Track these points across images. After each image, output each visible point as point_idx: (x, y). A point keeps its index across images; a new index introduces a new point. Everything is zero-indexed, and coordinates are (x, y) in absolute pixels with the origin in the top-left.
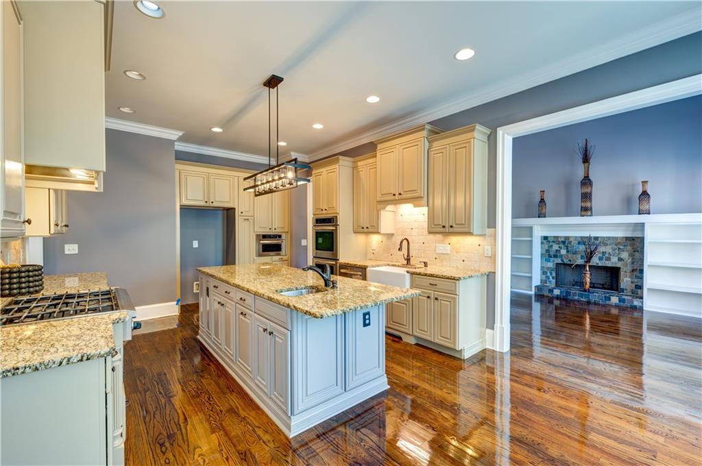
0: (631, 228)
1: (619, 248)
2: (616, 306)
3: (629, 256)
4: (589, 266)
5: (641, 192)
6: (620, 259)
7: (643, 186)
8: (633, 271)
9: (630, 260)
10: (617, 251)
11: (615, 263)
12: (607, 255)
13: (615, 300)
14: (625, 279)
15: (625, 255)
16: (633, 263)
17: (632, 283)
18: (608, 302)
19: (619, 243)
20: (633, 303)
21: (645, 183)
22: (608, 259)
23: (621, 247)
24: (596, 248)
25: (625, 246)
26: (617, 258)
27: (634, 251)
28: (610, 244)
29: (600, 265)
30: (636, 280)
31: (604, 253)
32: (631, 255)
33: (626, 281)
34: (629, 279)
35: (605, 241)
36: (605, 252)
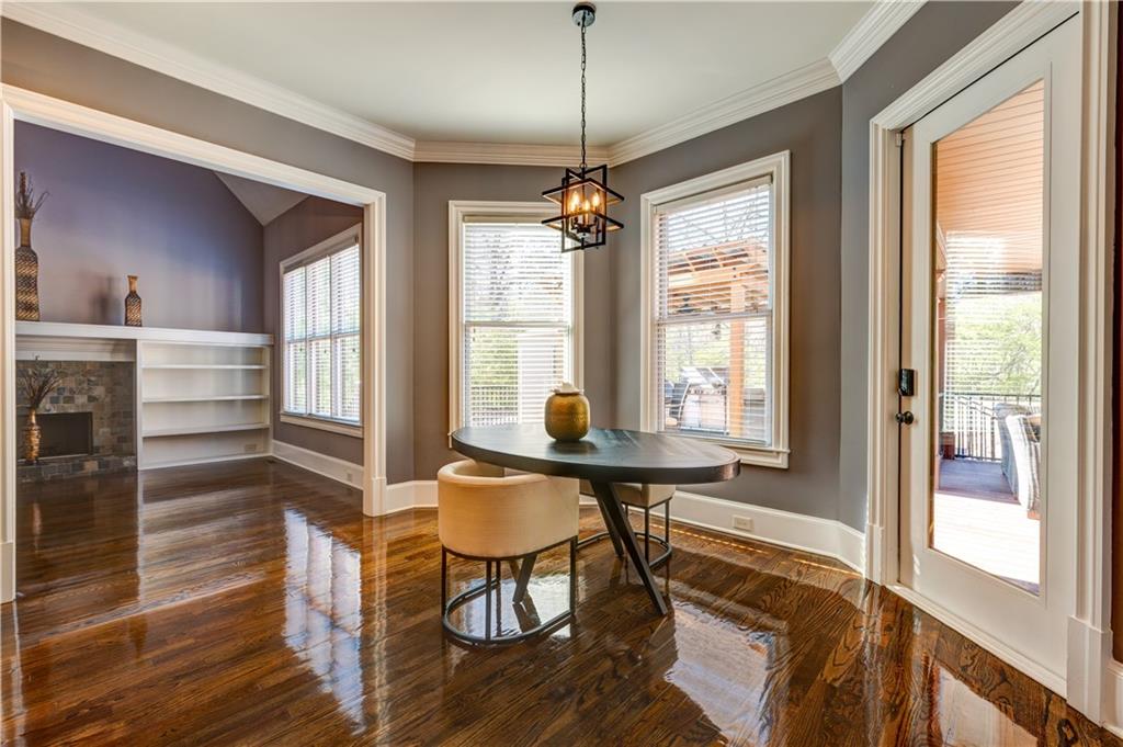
0: (110, 347)
1: (89, 380)
2: (94, 476)
3: (106, 390)
4: (37, 416)
5: (128, 292)
6: (91, 399)
7: (131, 283)
8: (114, 415)
9: (108, 400)
10: (85, 386)
11: (83, 405)
12: (67, 394)
13: (91, 466)
14: (101, 430)
15: (99, 391)
16: (113, 402)
17: (112, 434)
18: (79, 473)
19: (89, 372)
20: (122, 464)
21: (132, 279)
22: (70, 400)
23: (93, 379)
24: (45, 383)
25: (99, 376)
26: (86, 397)
27: (115, 384)
28: (72, 375)
29: (54, 411)
30: (118, 429)
31: (62, 390)
32: (110, 391)
33: (101, 433)
34: (106, 430)
35: (62, 368)
36: (64, 389)
